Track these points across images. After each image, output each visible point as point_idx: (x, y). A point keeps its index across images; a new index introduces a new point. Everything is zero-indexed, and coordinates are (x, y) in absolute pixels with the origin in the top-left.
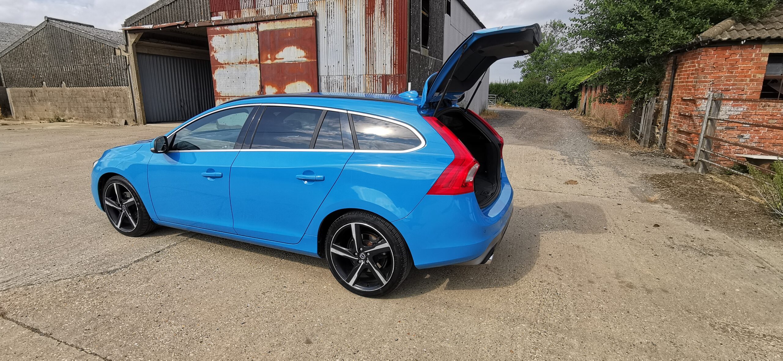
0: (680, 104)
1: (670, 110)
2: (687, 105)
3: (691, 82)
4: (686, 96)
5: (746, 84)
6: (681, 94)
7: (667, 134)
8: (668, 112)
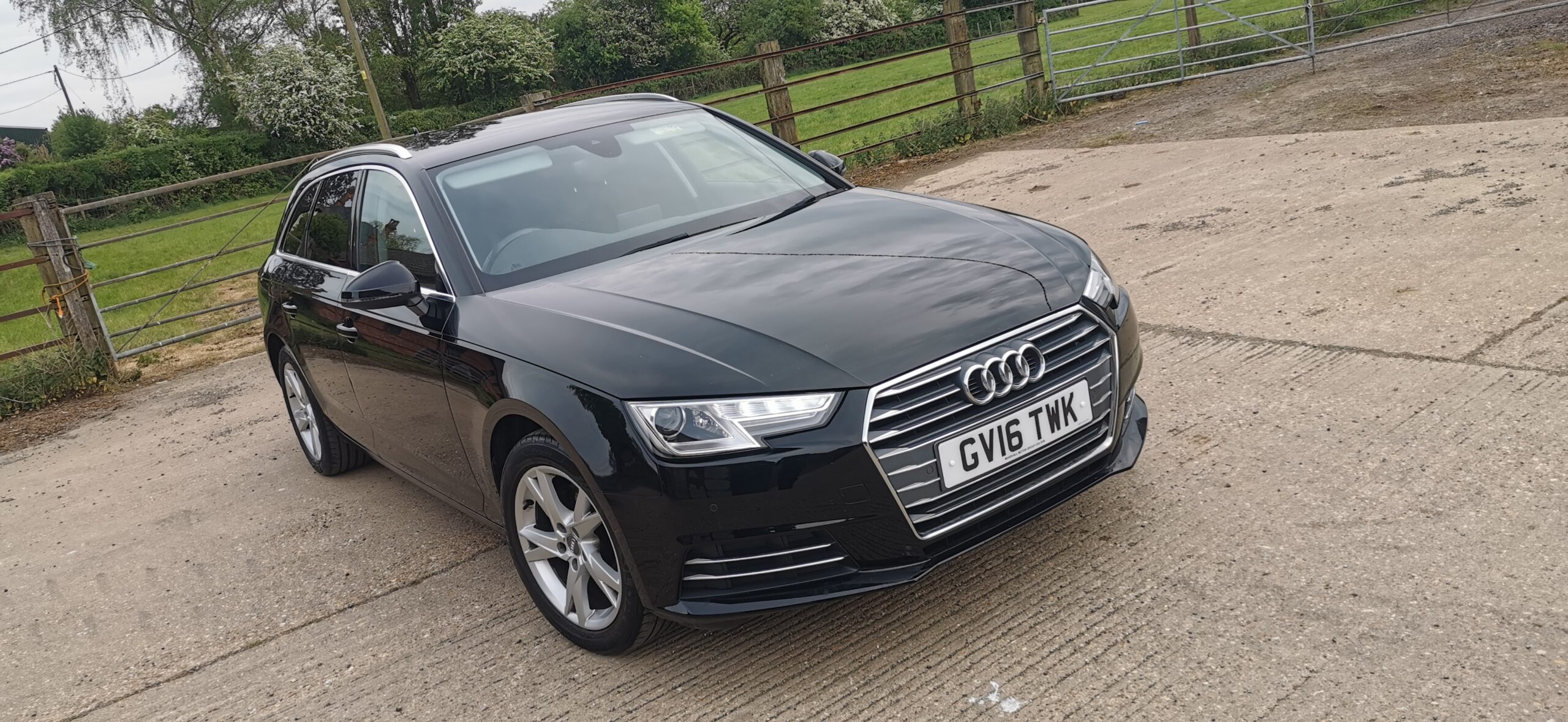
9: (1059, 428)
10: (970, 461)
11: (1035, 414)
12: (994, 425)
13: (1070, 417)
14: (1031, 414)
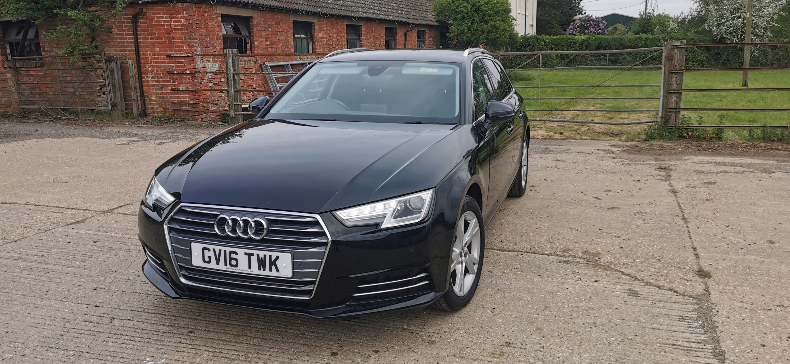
0: (165, 62)
1: (142, 71)
2: (181, 63)
3: (179, 38)
4: (174, 54)
5: (216, 42)
6: (159, 51)
7: (144, 98)
8: (140, 73)
9: (264, 270)
10: (207, 259)
11: (250, 255)
12: (223, 248)
13: (273, 267)
14: (246, 254)
